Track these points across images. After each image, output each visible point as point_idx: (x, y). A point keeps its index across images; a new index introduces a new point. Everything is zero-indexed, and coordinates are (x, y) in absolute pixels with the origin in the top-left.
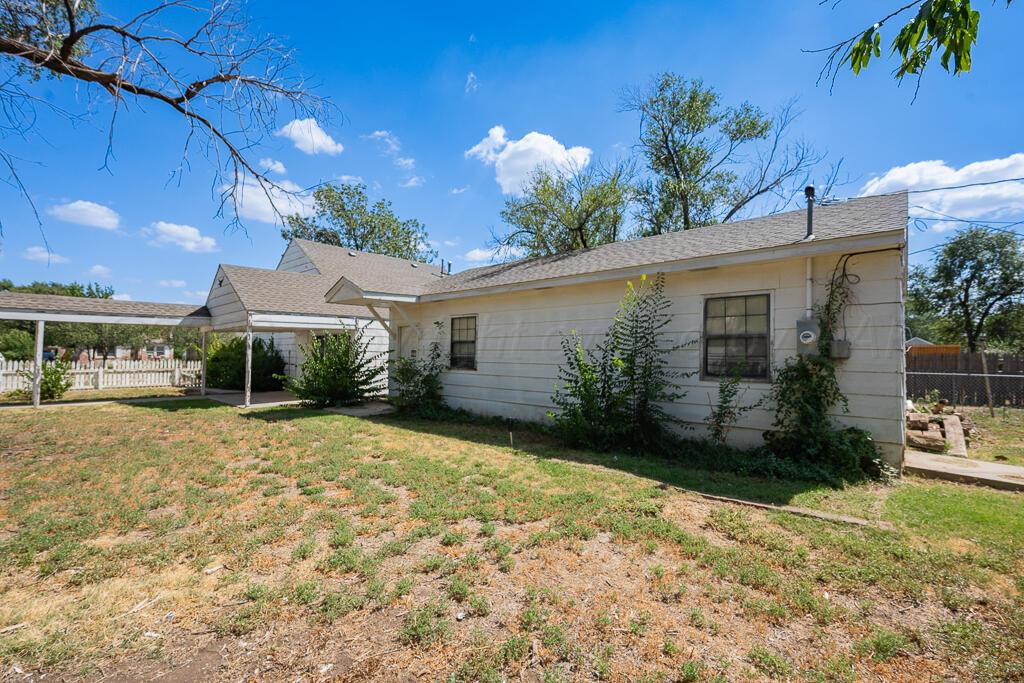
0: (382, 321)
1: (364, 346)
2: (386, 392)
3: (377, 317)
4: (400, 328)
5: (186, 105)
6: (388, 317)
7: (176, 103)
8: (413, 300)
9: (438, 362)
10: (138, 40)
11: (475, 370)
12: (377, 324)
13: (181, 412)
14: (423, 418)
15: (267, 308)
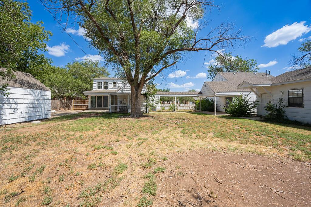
0: (255, 92)
1: (248, 100)
2: (256, 113)
3: (253, 91)
4: (261, 94)
5: (211, 49)
6: (256, 91)
7: (209, 50)
8: (270, 85)
9: (282, 104)
10: (209, 40)
11: (304, 107)
12: (253, 93)
13: (202, 115)
14: (278, 122)
15: (218, 91)
